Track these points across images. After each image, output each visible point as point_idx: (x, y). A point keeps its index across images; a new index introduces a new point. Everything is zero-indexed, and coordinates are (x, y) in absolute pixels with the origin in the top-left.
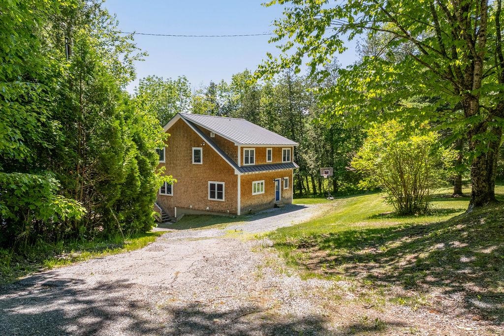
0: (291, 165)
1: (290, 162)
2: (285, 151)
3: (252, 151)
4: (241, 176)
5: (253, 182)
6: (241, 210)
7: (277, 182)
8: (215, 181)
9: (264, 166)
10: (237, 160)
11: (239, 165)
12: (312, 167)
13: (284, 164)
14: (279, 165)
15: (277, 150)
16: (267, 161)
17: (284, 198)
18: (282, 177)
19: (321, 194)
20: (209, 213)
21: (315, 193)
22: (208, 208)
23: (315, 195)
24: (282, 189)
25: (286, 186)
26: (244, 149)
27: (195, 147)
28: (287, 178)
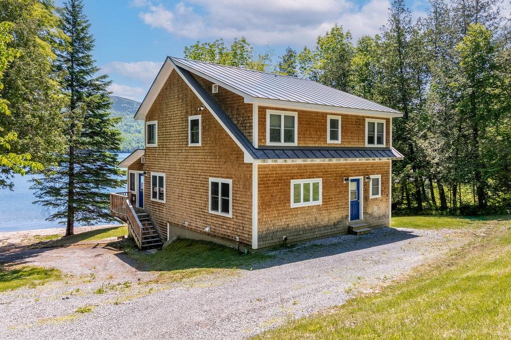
0: (386, 152)
1: (384, 146)
2: (372, 125)
3: (290, 119)
4: (260, 167)
5: (293, 182)
6: (260, 238)
7: (355, 184)
8: (218, 177)
9: (320, 150)
10: (250, 134)
11: (256, 144)
12: (436, 160)
13: (371, 150)
14: (358, 150)
15: (354, 123)
16: (329, 141)
17: (371, 215)
18: (367, 176)
19: (455, 209)
20: (209, 239)
21: (444, 207)
22: (207, 229)
23: (444, 211)
24: (366, 198)
25: (375, 192)
26: (269, 113)
27: (191, 115)
28: (379, 176)
